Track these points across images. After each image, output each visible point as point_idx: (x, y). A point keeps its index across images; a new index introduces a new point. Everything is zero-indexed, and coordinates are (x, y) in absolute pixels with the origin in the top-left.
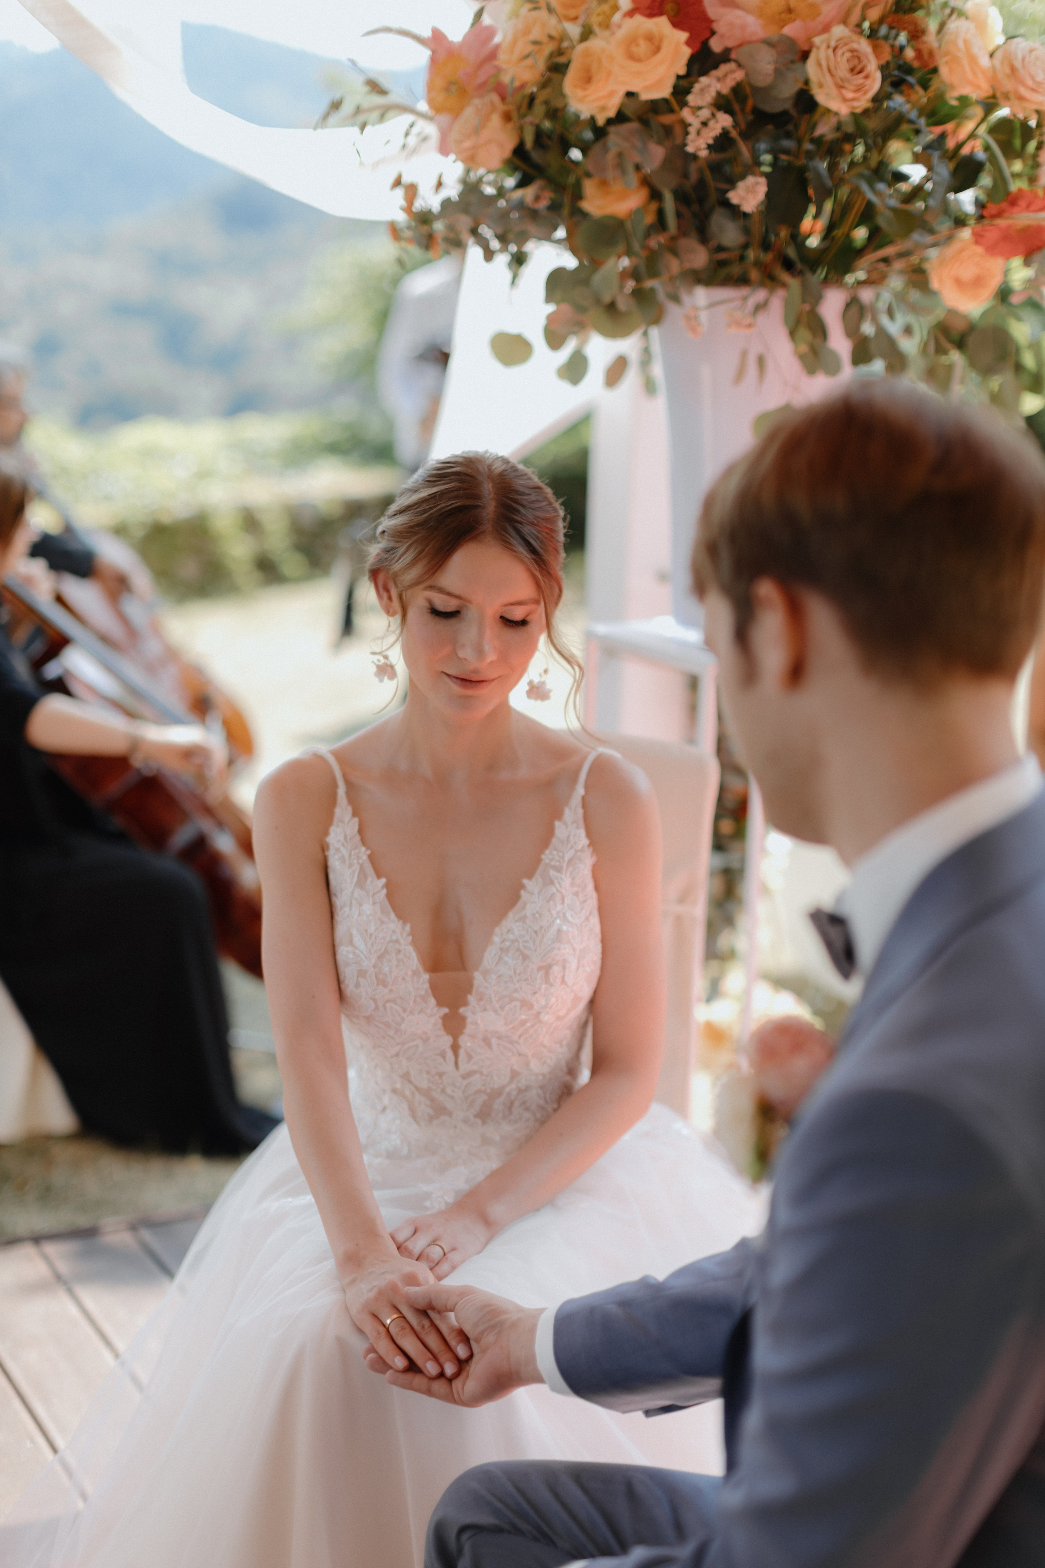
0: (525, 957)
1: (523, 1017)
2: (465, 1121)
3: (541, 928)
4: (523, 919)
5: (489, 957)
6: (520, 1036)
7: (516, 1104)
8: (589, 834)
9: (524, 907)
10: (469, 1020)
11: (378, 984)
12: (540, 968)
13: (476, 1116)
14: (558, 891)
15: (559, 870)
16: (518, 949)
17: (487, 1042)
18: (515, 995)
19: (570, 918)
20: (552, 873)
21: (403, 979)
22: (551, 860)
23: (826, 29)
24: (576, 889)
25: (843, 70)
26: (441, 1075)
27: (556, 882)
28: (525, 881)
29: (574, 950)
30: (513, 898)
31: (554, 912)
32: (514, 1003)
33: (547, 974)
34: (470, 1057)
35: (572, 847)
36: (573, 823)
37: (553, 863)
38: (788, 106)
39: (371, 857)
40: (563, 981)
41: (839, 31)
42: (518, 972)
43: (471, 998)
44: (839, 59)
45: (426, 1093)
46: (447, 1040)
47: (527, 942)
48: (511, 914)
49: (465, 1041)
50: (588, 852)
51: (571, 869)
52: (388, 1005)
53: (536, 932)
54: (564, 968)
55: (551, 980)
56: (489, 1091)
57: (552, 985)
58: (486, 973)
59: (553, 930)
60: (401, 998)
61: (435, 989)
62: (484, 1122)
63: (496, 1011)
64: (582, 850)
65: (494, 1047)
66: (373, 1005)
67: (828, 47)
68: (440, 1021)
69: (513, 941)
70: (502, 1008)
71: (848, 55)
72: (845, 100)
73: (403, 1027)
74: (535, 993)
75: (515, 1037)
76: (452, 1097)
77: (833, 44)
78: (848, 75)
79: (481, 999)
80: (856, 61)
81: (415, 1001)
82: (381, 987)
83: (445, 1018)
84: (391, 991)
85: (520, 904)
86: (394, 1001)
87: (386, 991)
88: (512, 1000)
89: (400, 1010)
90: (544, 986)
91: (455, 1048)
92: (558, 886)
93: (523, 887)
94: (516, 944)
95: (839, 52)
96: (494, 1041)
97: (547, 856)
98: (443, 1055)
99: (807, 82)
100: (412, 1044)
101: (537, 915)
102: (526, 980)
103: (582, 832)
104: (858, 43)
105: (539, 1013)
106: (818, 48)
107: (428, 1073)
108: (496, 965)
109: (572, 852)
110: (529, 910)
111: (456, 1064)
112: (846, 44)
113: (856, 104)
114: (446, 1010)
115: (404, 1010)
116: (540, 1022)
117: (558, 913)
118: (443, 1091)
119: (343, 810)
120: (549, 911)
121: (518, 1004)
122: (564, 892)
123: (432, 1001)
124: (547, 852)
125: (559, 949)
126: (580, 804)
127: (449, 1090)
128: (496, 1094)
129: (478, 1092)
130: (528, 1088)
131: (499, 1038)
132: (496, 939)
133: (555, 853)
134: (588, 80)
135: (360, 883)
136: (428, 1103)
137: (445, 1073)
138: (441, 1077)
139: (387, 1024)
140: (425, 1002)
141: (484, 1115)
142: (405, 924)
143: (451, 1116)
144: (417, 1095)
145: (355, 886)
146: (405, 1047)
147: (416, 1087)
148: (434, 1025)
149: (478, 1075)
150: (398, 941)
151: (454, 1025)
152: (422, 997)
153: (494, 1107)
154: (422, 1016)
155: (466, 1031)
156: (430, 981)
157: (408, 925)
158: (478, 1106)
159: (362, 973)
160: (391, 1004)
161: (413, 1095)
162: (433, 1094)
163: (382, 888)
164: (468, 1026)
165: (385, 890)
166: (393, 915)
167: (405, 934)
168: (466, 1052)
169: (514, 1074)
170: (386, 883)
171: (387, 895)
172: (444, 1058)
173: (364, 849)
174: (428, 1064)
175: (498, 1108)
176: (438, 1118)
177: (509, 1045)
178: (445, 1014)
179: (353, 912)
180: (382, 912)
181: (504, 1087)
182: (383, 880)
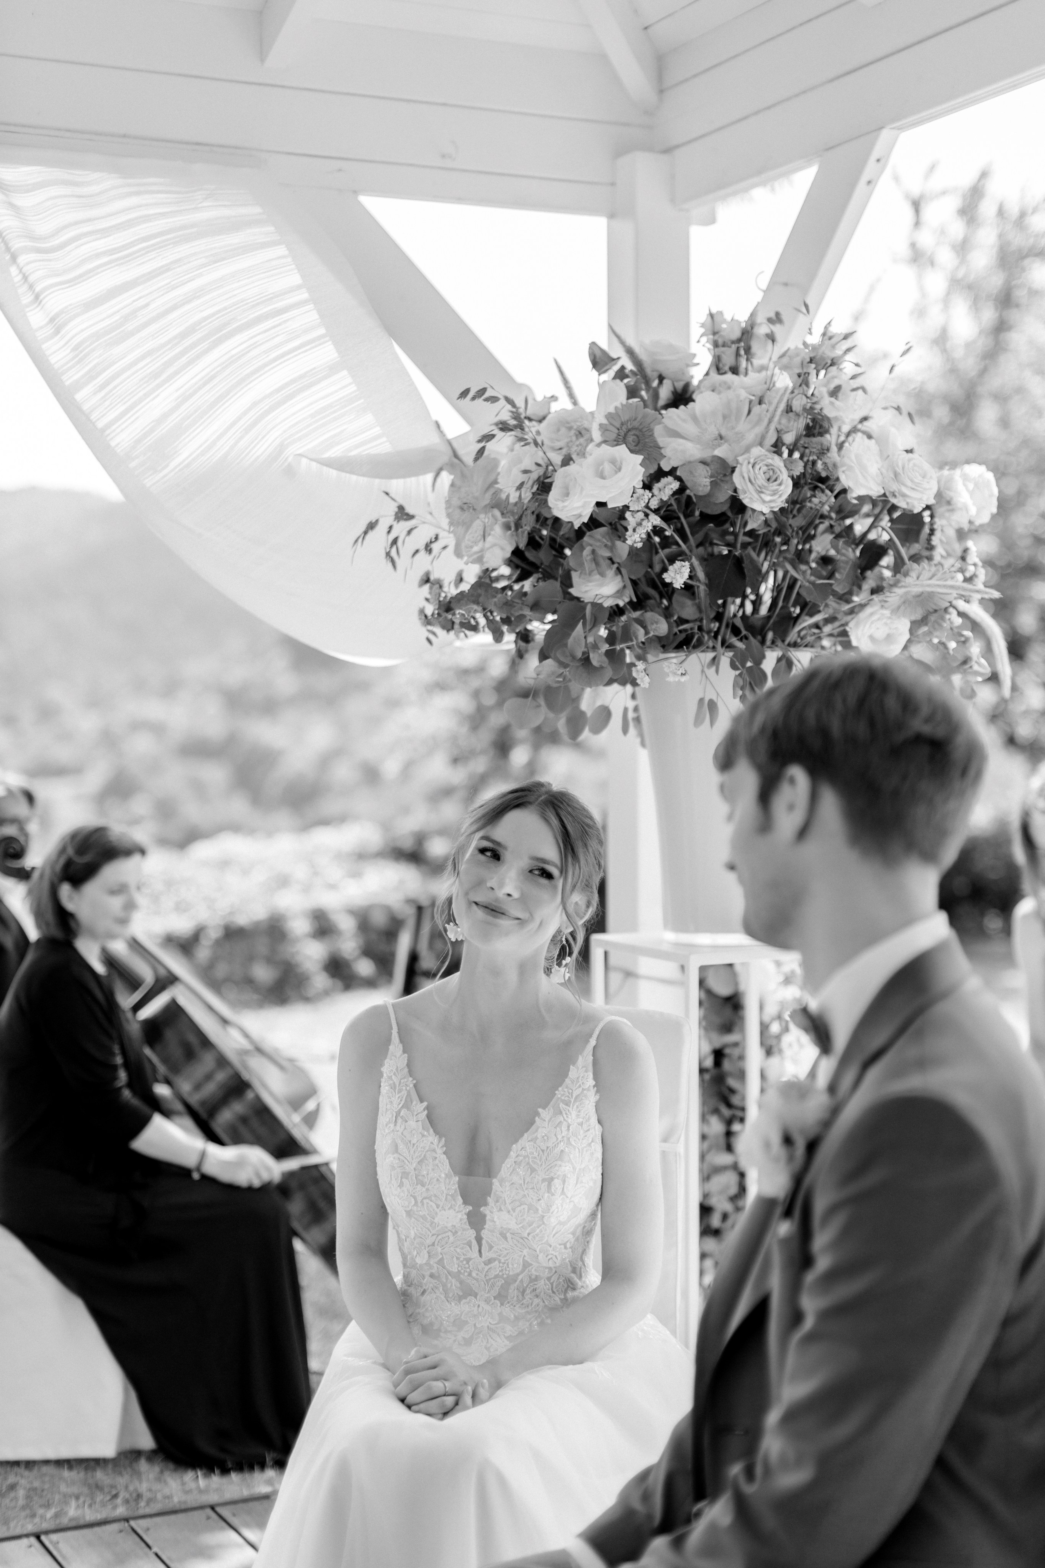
0: (533, 1170)
1: (530, 1219)
2: (487, 1301)
3: (547, 1148)
4: (534, 1140)
5: (505, 1169)
6: (529, 1234)
7: (528, 1291)
8: (596, 1077)
9: (537, 1131)
10: (488, 1218)
11: (417, 1184)
12: (544, 1180)
13: (495, 1298)
14: (564, 1120)
15: (567, 1104)
16: (528, 1163)
17: (503, 1236)
18: (523, 1200)
19: (573, 1143)
20: (562, 1105)
21: (438, 1180)
22: (562, 1095)
23: (747, 450)
24: (581, 1120)
25: (761, 480)
26: (468, 1260)
27: (564, 1113)
28: (540, 1110)
29: (574, 1168)
30: (529, 1124)
31: (560, 1137)
32: (522, 1207)
33: (549, 1186)
34: (490, 1247)
35: (580, 1086)
36: (583, 1067)
37: (563, 1098)
38: (725, 508)
39: (414, 1087)
40: (563, 1192)
41: (757, 451)
42: (526, 1182)
43: (490, 1200)
44: (757, 472)
45: (457, 1275)
46: (472, 1233)
47: (535, 1158)
48: (526, 1135)
49: (484, 1233)
50: (593, 1091)
51: (577, 1104)
52: (425, 1201)
53: (543, 1151)
54: (564, 1182)
55: (553, 1191)
56: (505, 1276)
57: (553, 1195)
58: (501, 1182)
59: (557, 1150)
60: (435, 1196)
61: (462, 1190)
62: (502, 1304)
63: (509, 1212)
64: (588, 1090)
65: (509, 1241)
67: (749, 463)
68: (465, 1217)
69: (525, 1157)
70: (514, 1210)
71: (765, 468)
72: (764, 502)
73: (436, 1220)
74: (539, 1200)
75: (526, 1235)
76: (477, 1280)
77: (752, 461)
78: (766, 484)
79: (497, 1201)
80: (771, 473)
81: (446, 1199)
82: (419, 1187)
83: (469, 1215)
84: (428, 1190)
85: (534, 1127)
86: (429, 1198)
87: (424, 1189)
88: (522, 1203)
89: (434, 1206)
90: (546, 1195)
91: (479, 1240)
92: (565, 1116)
93: (538, 1114)
94: (527, 1159)
95: (757, 467)
96: (508, 1235)
97: (559, 1093)
98: (469, 1244)
99: (735, 490)
100: (444, 1235)
101: (545, 1138)
102: (533, 1188)
103: (591, 1075)
104: (773, 459)
105: (543, 1217)
106: (741, 464)
107: (458, 1259)
108: (510, 1175)
109: (581, 1089)
110: (541, 1133)
111: (480, 1251)
112: (763, 460)
113: (773, 505)
114: (471, 1208)
115: (438, 1206)
116: (544, 1223)
117: (563, 1137)
118: (470, 1274)
119: (395, 1048)
120: (555, 1135)
121: (526, 1207)
122: (570, 1121)
123: (460, 1200)
124: (560, 1089)
125: (560, 1166)
126: (591, 1053)
127: (474, 1274)
128: (509, 1281)
129: (496, 1276)
130: (537, 1278)
131: (513, 1234)
132: (513, 1154)
133: (566, 1090)
134: (567, 495)
135: (407, 1105)
136: (458, 1285)
137: (470, 1259)
138: (468, 1263)
139: (424, 1217)
140: (454, 1200)
141: (501, 1297)
142: (440, 1138)
143: (476, 1296)
144: (450, 1277)
145: (402, 1107)
146: (440, 1237)
147: (449, 1272)
148: (461, 1220)
149: (497, 1262)
150: (434, 1151)
151: (476, 1221)
152: (452, 1196)
153: (510, 1291)
154: (451, 1211)
155: (486, 1226)
156: (460, 1183)
157: (443, 1139)
158: (497, 1289)
159: (405, 1175)
160: (427, 1201)
161: (447, 1279)
162: (461, 1276)
163: (424, 1110)
164: (488, 1222)
165: (426, 1112)
166: (431, 1130)
167: (440, 1145)
168: (487, 1242)
169: (526, 1265)
170: (427, 1108)
171: (428, 1116)
172: (470, 1247)
173: (411, 1079)
174: (458, 1250)
175: (513, 1292)
176: (466, 1298)
177: (521, 1241)
178: (470, 1212)
179: (398, 1128)
180: (423, 1128)
181: (518, 1275)
182: (425, 1104)
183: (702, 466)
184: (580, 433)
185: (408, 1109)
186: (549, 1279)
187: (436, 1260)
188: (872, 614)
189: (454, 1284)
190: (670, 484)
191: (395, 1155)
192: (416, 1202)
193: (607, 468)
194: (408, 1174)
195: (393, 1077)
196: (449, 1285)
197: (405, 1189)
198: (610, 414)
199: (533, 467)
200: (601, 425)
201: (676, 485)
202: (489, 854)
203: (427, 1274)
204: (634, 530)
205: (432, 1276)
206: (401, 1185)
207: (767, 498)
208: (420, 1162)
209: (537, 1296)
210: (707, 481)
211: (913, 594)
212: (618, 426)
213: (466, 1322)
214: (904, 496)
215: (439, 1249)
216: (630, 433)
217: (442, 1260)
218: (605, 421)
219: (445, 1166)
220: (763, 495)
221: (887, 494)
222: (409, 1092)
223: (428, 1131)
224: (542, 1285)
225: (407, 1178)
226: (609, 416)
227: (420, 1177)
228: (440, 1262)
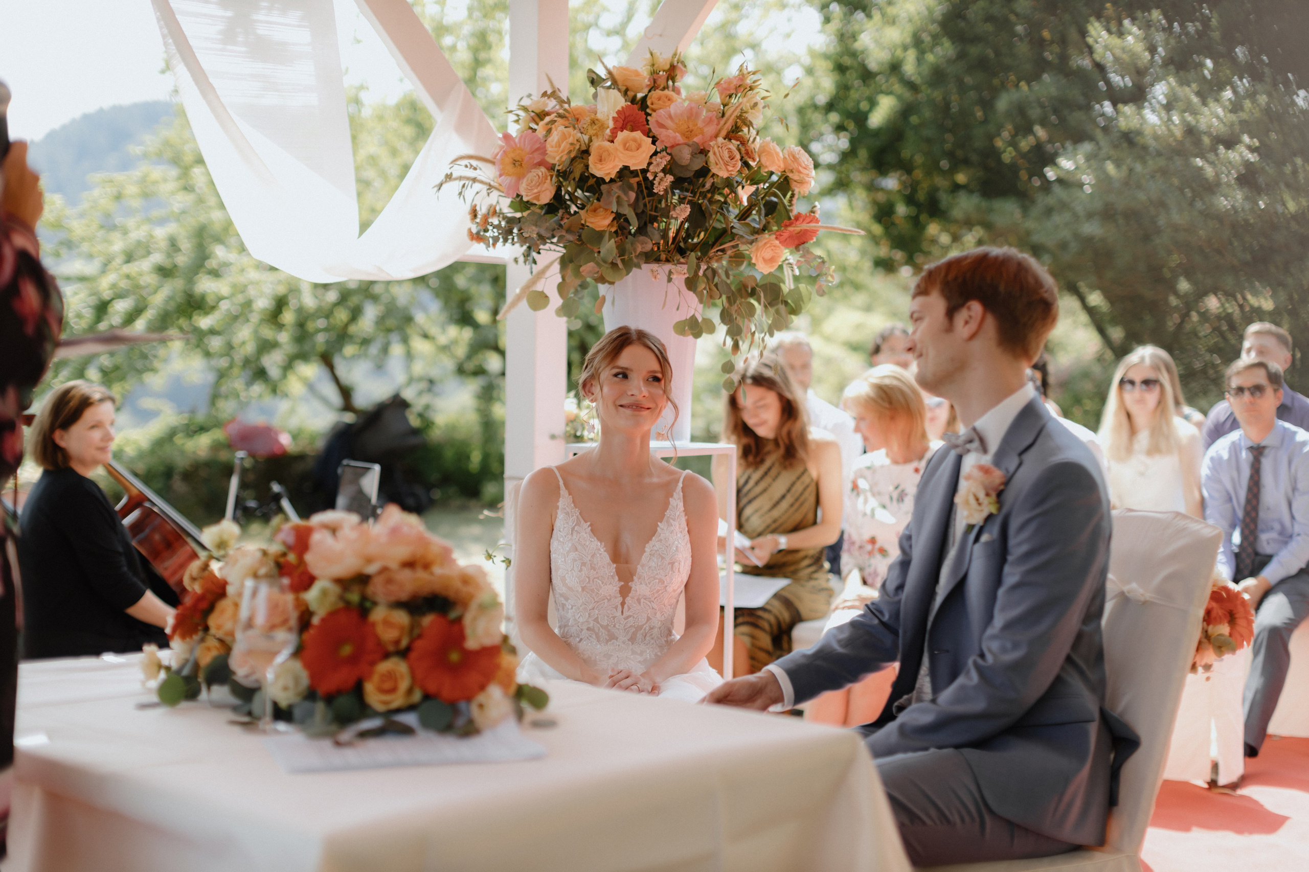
0: (662, 558)
1: (658, 588)
2: (624, 643)
3: (669, 545)
4: (660, 541)
5: (644, 558)
6: (655, 598)
7: (648, 635)
8: (685, 505)
9: (660, 535)
10: (633, 589)
11: (591, 569)
12: (669, 564)
13: (629, 640)
14: (674, 529)
15: (673, 520)
16: (659, 554)
17: (639, 601)
18: (656, 576)
19: (680, 542)
20: (670, 521)
21: (603, 567)
24: (680, 530)
26: (614, 618)
27: (672, 525)
28: (659, 524)
30: (653, 531)
32: (655, 583)
33: (672, 567)
34: (629, 609)
35: (677, 510)
36: (677, 499)
37: (671, 517)
39: (580, 514)
40: (679, 571)
42: (658, 565)
43: (635, 578)
45: (606, 627)
46: (620, 599)
47: (663, 551)
48: (653, 538)
49: (628, 600)
50: (684, 514)
51: (678, 520)
52: (595, 580)
53: (667, 547)
54: (679, 564)
55: (674, 570)
56: (636, 626)
58: (643, 566)
59: (674, 546)
60: (602, 576)
61: (618, 572)
62: (632, 644)
63: (646, 584)
64: (682, 513)
65: (642, 604)
66: (587, 579)
68: (619, 589)
69: (656, 551)
70: (649, 583)
71: (727, 150)
73: (599, 592)
74: (665, 576)
75: (653, 599)
76: (618, 629)
79: (639, 579)
81: (608, 578)
84: (597, 573)
85: (657, 534)
86: (598, 578)
88: (655, 579)
89: (601, 582)
90: (670, 572)
91: (623, 604)
92: (674, 527)
93: (658, 526)
94: (658, 552)
96: (642, 600)
97: (668, 513)
98: (616, 608)
100: (602, 601)
102: (662, 569)
103: (682, 504)
105: (666, 586)
107: (608, 617)
108: (648, 562)
109: (677, 512)
110: (663, 536)
111: (622, 612)
114: (623, 583)
115: (603, 583)
116: (666, 591)
117: (675, 539)
118: (614, 626)
119: (563, 491)
120: (671, 538)
121: (657, 581)
122: (677, 530)
123: (616, 578)
124: (668, 511)
125: (677, 555)
126: (681, 490)
127: (617, 626)
128: (639, 628)
129: (631, 626)
131: (645, 599)
132: (647, 549)
133: (671, 512)
134: (601, 160)
135: (578, 524)
136: (607, 633)
137: (616, 617)
138: (614, 619)
139: (593, 591)
140: (613, 578)
141: (633, 639)
142: (601, 542)
143: (617, 639)
144: (601, 629)
145: (575, 525)
146: (598, 604)
147: (601, 625)
148: (616, 590)
149: (631, 619)
150: (599, 550)
151: (625, 591)
152: (612, 576)
153: (638, 635)
154: (611, 585)
155: (630, 595)
156: (616, 568)
157: (603, 543)
158: (630, 634)
159: (584, 564)
160: (596, 580)
161: (599, 630)
162: (609, 628)
163: (589, 527)
164: (632, 592)
165: (590, 528)
166: (595, 538)
167: (602, 546)
168: (628, 606)
169: (649, 619)
170: (591, 525)
171: (592, 530)
172: (617, 610)
173: (577, 509)
174: (609, 612)
175: (639, 636)
176: (610, 641)
177: (649, 603)
178: (622, 586)
179: (575, 537)
180: (590, 537)
181: (643, 625)
182: (589, 523)
183: (687, 147)
184: (594, 122)
185: (579, 526)
186: (660, 628)
187: (593, 619)
188: (766, 244)
189: (603, 634)
190: (665, 157)
191: (577, 553)
192: (589, 581)
193: (633, 145)
194: (585, 563)
195: (567, 508)
196: (600, 634)
197: (583, 572)
198: (619, 111)
199: (575, 142)
200: (614, 118)
201: (669, 158)
202: (620, 376)
203: (585, 628)
204: (659, 184)
205: (588, 629)
206: (581, 571)
207: (730, 169)
208: (593, 556)
209: (652, 639)
210: (688, 157)
211: (796, 232)
212: (623, 118)
213: (612, 655)
214: (799, 172)
215: (597, 612)
216: (629, 124)
217: (597, 618)
218: (616, 115)
219: (606, 558)
220: (728, 167)
221: (786, 171)
222: (577, 517)
223: (593, 538)
224: (655, 631)
225: (585, 566)
226: (618, 112)
227: (593, 565)
228: (596, 620)
